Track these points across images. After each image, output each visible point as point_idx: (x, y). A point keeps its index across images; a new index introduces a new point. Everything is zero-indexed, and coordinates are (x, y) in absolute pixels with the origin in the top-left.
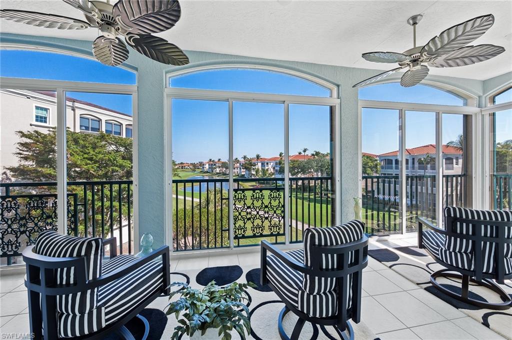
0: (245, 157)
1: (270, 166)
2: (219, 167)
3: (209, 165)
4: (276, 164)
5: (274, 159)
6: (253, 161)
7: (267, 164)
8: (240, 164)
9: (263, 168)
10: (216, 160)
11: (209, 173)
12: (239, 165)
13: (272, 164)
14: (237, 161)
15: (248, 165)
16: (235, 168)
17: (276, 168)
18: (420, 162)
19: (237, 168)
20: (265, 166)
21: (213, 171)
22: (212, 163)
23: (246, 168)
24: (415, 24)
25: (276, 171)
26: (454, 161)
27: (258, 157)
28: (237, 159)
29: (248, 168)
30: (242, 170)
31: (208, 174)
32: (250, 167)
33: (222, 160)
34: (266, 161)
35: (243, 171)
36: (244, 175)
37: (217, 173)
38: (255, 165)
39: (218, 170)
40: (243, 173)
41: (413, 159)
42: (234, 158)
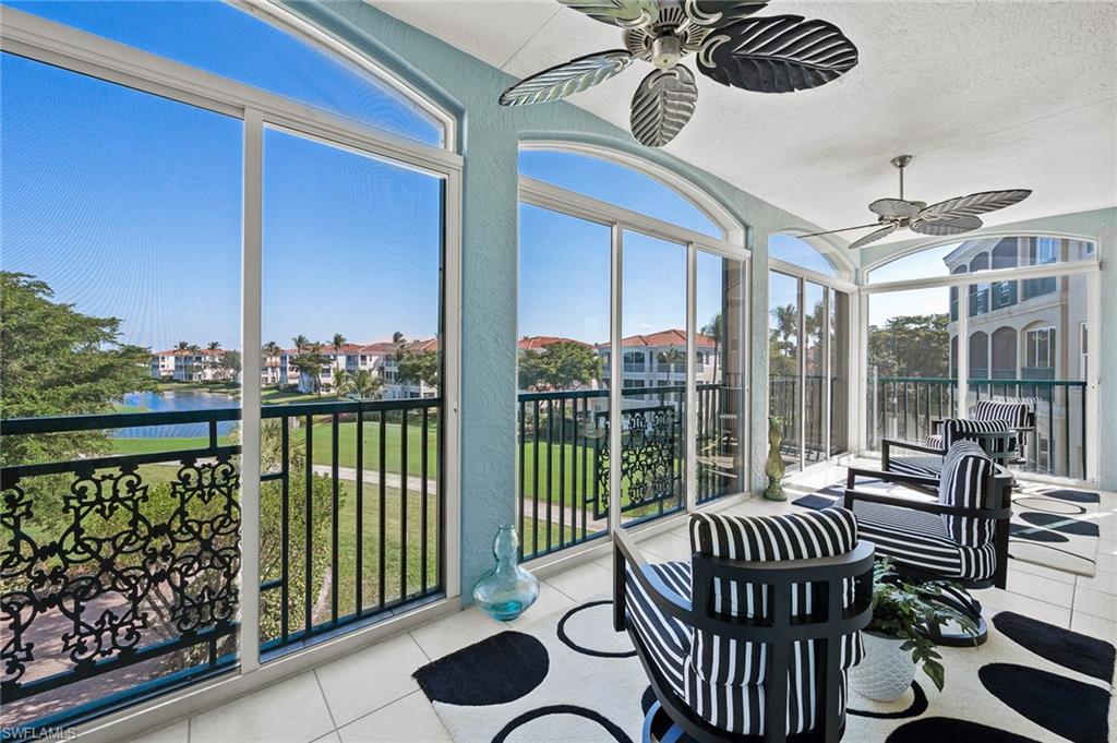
0: (300, 341)
1: (369, 364)
2: (214, 366)
3: (176, 358)
4: (387, 358)
5: (382, 347)
6: (323, 352)
7: (364, 358)
8: (283, 358)
9: (352, 368)
10: (204, 346)
11: (178, 381)
12: (278, 359)
13: (374, 358)
14: (273, 349)
15: (310, 360)
16: (266, 369)
17: (387, 369)
18: (662, 360)
19: (273, 368)
20: (356, 364)
21: (191, 377)
22: (188, 356)
23: (303, 369)
24: (901, 166)
25: (389, 375)
26: (704, 357)
27: (338, 341)
28: (272, 344)
29: (310, 368)
30: (289, 373)
31: (175, 384)
32: (316, 366)
33: (224, 347)
34: (359, 351)
35: (293, 377)
36: (296, 386)
37: (207, 383)
38: (329, 362)
39: (209, 374)
40: (291, 382)
41: (651, 353)
42: (265, 342)
